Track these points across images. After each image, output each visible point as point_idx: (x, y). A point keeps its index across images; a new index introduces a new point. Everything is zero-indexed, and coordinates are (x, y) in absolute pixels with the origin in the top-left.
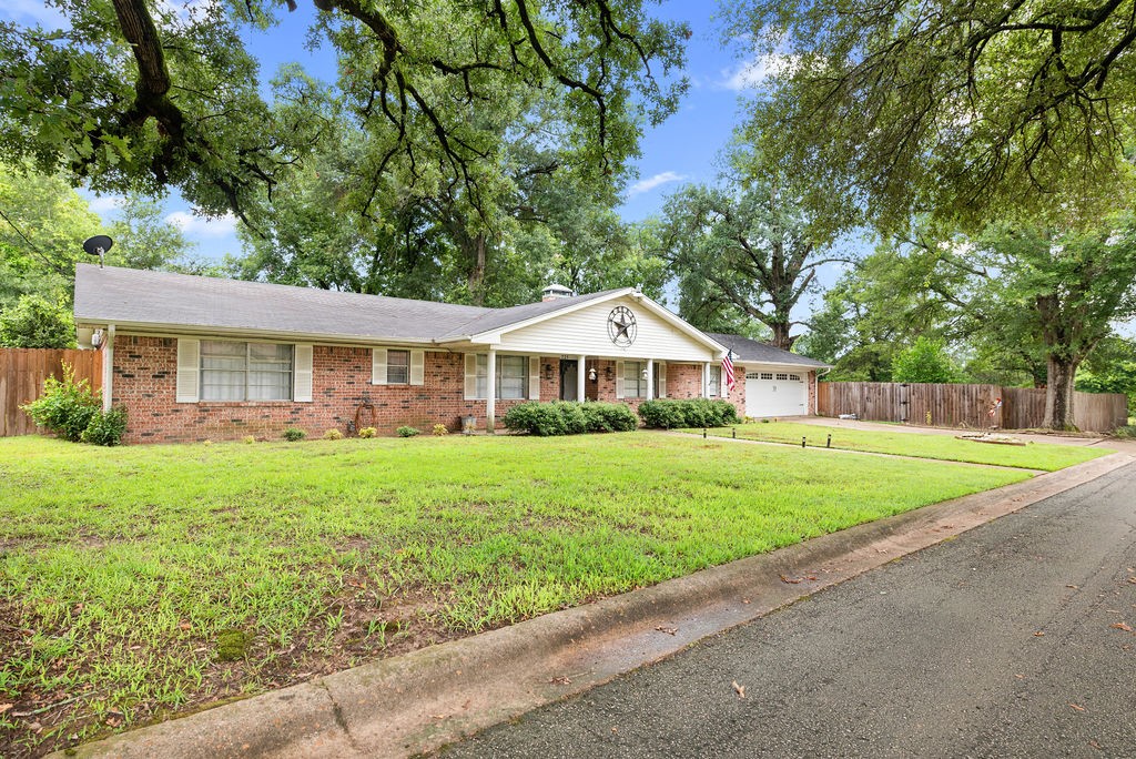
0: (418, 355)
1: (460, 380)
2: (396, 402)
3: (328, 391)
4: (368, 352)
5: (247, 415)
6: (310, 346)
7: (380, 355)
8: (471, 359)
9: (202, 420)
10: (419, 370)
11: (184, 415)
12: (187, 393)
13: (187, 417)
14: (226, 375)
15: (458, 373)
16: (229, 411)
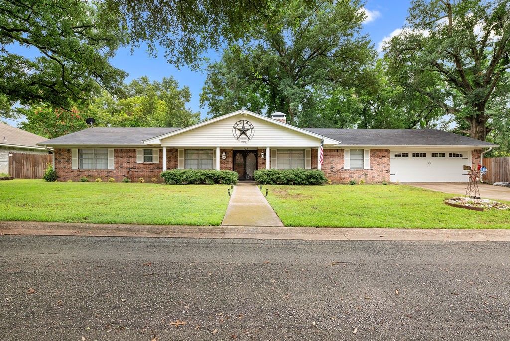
0: (156, 151)
1: (176, 160)
2: (148, 169)
3: (120, 165)
4: (135, 150)
5: (93, 174)
6: (113, 149)
7: (140, 151)
8: (181, 151)
9: (79, 175)
10: (157, 157)
11: (74, 173)
12: (75, 166)
13: (75, 174)
14: (90, 160)
15: (175, 158)
16: (87, 172)
